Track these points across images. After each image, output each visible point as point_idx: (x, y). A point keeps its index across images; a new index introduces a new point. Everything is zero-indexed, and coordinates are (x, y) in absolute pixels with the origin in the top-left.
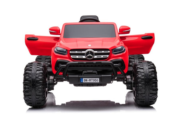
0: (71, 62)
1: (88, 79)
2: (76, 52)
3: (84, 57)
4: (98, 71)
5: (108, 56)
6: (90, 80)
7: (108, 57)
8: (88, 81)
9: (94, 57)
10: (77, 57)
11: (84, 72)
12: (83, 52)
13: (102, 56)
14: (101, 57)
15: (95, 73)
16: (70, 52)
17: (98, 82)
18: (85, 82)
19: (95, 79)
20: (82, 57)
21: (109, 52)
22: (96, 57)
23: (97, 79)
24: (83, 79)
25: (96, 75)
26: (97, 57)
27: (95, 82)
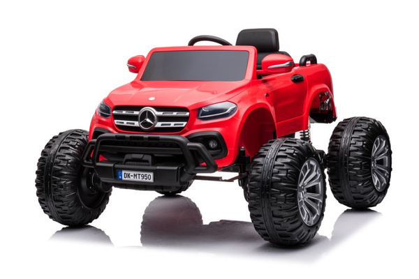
0: (115, 134)
1: (132, 173)
2: (124, 112)
3: (137, 124)
4: (156, 155)
5: (185, 123)
6: (135, 175)
7: (184, 126)
8: (132, 179)
9: (155, 125)
10: (125, 123)
11: (128, 156)
12: (136, 113)
13: (172, 124)
14: (170, 124)
15: (147, 161)
16: (114, 112)
17: (152, 180)
18: (127, 179)
19: (144, 173)
20: (134, 124)
21: (188, 114)
22: (159, 125)
23: (148, 174)
24: (123, 172)
25: (149, 165)
26: (162, 125)
27: (144, 180)
